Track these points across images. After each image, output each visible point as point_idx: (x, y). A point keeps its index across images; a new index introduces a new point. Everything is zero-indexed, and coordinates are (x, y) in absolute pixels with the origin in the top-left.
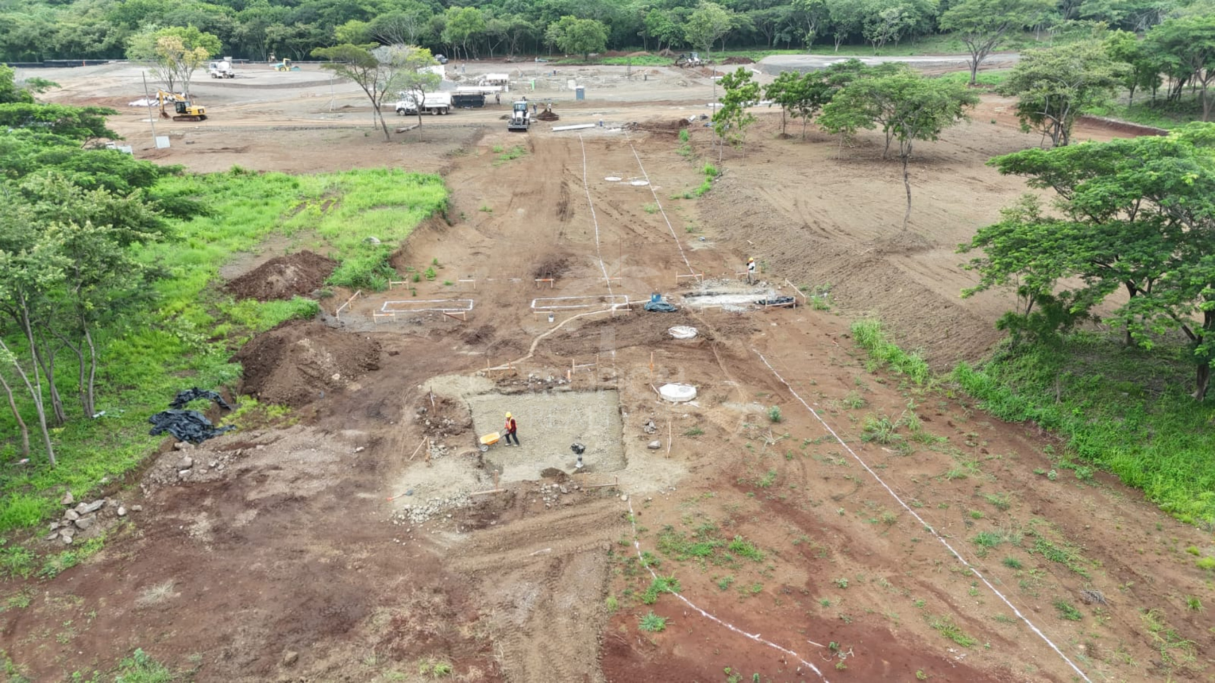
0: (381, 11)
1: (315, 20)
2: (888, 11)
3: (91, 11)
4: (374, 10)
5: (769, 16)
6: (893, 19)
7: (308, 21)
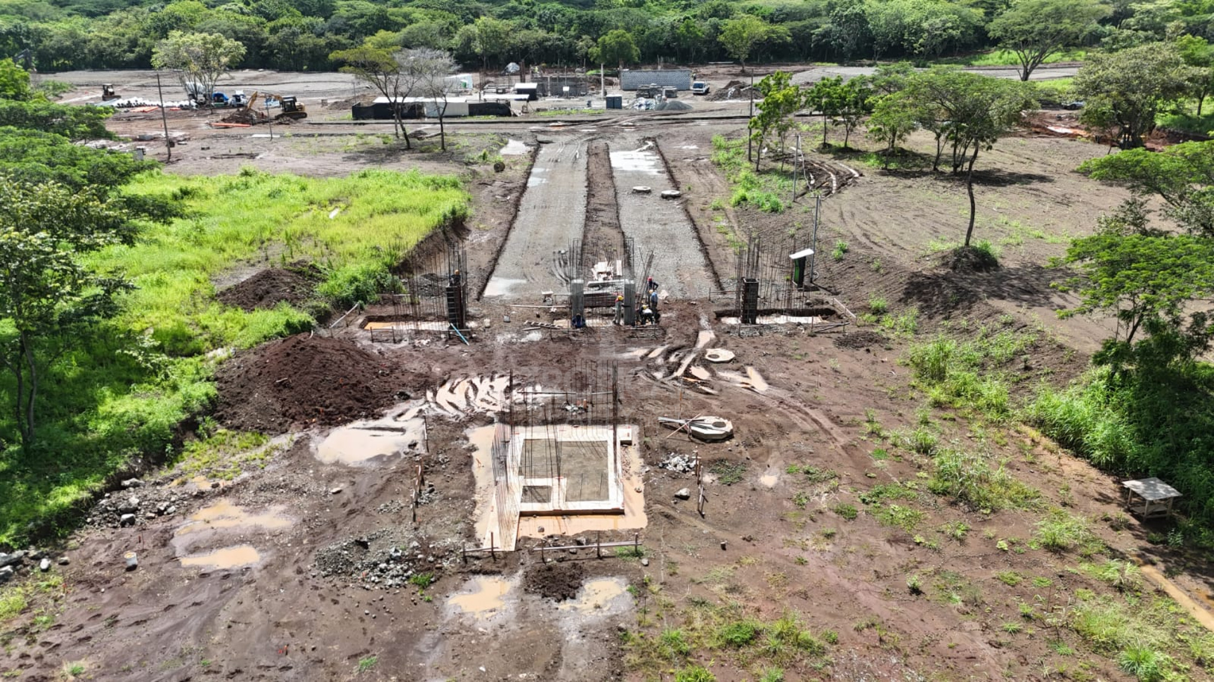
0: (411, 22)
1: (345, 31)
2: (930, 21)
3: (125, 21)
4: (405, 21)
5: (806, 27)
6: (937, 29)
7: (338, 32)
